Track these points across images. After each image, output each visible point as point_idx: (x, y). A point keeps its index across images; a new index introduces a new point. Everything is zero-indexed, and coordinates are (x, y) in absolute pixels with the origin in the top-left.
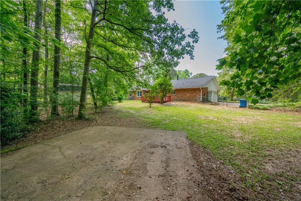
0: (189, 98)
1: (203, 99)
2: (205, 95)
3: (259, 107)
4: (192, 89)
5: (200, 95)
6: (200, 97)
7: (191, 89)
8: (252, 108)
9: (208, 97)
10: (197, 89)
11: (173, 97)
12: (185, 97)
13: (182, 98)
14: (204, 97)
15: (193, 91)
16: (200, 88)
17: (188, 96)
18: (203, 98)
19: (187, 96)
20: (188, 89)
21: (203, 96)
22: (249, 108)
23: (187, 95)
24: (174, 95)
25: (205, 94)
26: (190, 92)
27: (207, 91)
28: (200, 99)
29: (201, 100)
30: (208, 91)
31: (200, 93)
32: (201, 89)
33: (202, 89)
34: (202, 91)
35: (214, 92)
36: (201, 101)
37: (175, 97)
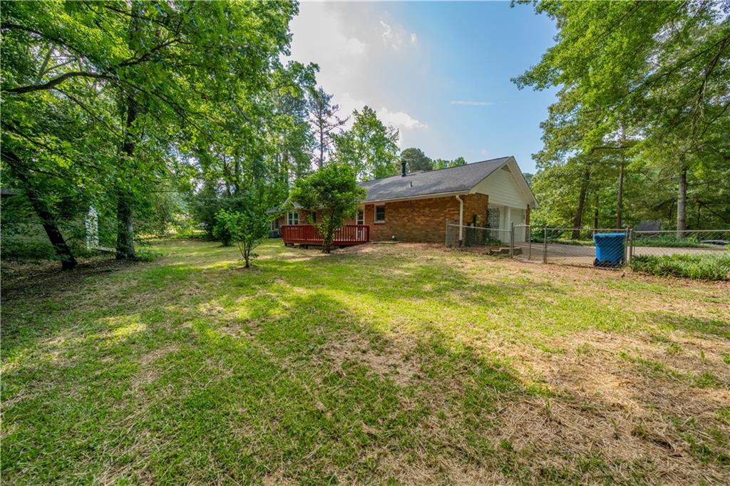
0: (423, 232)
1: (467, 236)
2: (478, 222)
3: (682, 265)
4: (432, 199)
5: (457, 221)
6: (458, 228)
7: (429, 200)
8: (647, 271)
9: (488, 226)
10: (448, 201)
11: (380, 227)
12: (413, 229)
13: (403, 230)
14: (472, 227)
15: (437, 207)
16: (457, 197)
17: (422, 223)
18: (468, 232)
19: (419, 224)
20: (420, 201)
21: (469, 225)
22: (635, 270)
23: (419, 220)
24: (383, 222)
25: (474, 218)
26: (427, 211)
27: (486, 207)
28: (458, 235)
29: (461, 238)
30: (489, 207)
31: (459, 214)
32: (461, 201)
33: (463, 200)
34: (464, 206)
35: (514, 211)
36: (461, 242)
37: (386, 228)
